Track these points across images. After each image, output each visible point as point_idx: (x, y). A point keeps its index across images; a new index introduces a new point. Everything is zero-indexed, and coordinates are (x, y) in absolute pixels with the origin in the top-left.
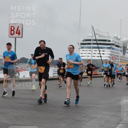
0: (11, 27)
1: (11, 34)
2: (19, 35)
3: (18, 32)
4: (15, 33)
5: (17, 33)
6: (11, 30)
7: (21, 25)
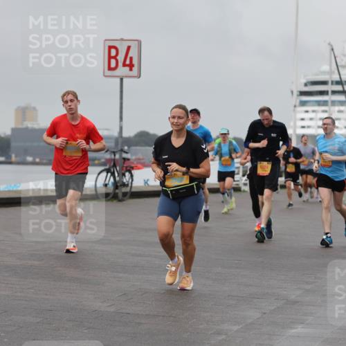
0: (110, 48)
1: (110, 69)
2: (131, 70)
3: (128, 62)
4: (120, 64)
5: (124, 65)
6: (110, 57)
7: (136, 42)
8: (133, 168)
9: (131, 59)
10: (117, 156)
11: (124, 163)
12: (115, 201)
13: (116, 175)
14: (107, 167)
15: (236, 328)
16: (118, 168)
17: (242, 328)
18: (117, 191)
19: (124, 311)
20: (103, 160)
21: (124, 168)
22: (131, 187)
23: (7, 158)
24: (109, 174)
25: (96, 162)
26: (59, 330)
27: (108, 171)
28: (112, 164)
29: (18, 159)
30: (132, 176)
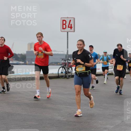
0: (63, 21)
1: (63, 28)
2: (71, 29)
4: (67, 27)
5: (69, 27)
6: (63, 24)
7: (73, 18)
8: (72, 66)
9: (71, 25)
10: (66, 62)
11: (69, 64)
12: (66, 79)
13: (66, 69)
14: (63, 66)
15: (112, 127)
16: (67, 66)
17: (114, 127)
18: (66, 75)
19: (69, 120)
20: (61, 63)
21: (69, 66)
22: (72, 73)
23: (25, 62)
24: (63, 68)
25: (59, 64)
26: (45, 127)
27: (63, 67)
28: (64, 65)
29: (29, 63)
30: (72, 69)
